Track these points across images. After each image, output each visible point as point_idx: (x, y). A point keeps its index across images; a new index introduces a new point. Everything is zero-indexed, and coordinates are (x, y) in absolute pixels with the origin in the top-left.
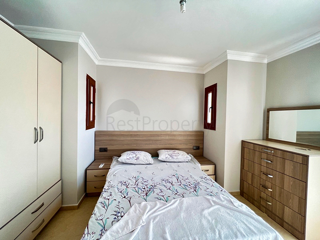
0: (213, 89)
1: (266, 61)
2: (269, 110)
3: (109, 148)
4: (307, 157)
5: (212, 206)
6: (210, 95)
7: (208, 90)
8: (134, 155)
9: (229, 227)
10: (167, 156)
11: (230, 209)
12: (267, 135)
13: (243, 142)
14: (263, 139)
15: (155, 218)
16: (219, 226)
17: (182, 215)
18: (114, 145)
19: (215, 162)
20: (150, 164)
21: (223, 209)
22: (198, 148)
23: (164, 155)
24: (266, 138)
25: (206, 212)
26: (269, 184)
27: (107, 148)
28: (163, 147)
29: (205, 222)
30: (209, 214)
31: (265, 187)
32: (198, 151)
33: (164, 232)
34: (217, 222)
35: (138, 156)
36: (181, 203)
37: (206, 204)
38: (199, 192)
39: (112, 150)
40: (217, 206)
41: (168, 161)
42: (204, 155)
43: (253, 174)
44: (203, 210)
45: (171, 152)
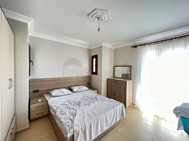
0: (96, 57)
1: (114, 48)
2: (115, 66)
3: (40, 89)
4: (126, 81)
5: (105, 102)
6: (94, 59)
7: (93, 57)
8: (60, 91)
9: (112, 106)
10: (77, 89)
11: (110, 101)
12: (115, 76)
13: (107, 79)
14: (113, 77)
15: (89, 111)
16: (109, 106)
17: (97, 107)
18: (44, 87)
19: (98, 89)
20: (70, 94)
21: (108, 102)
22: (89, 84)
23: (75, 89)
24: (114, 77)
25: (104, 104)
26: (116, 93)
27: (39, 90)
28: (73, 85)
29: (105, 107)
30: (105, 104)
31: (115, 94)
32: (89, 85)
33: (95, 113)
34: (108, 106)
35: (62, 91)
36: (95, 104)
37: (102, 102)
38: (98, 100)
39: (42, 91)
40: (106, 102)
41: (78, 91)
42: (92, 87)
43: (111, 91)
44: (103, 104)
45: (79, 87)
